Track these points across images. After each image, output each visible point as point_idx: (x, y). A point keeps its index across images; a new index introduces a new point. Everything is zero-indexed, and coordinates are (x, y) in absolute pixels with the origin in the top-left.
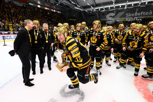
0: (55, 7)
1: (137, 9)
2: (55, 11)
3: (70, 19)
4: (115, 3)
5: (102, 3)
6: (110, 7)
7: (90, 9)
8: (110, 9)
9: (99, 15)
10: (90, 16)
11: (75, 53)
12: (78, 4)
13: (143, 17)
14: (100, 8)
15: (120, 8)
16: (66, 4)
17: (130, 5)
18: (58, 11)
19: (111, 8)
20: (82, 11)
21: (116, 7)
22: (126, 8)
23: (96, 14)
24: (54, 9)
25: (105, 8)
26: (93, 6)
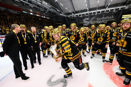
0: (44, 14)
1: (104, 15)
2: (44, 17)
3: (57, 23)
4: (89, 11)
5: (80, 11)
6: (86, 14)
7: (71, 15)
8: (86, 15)
9: (78, 19)
10: (72, 20)
11: (67, 49)
12: (62, 12)
13: (108, 20)
14: (78, 14)
15: (92, 14)
16: (53, 12)
17: (99, 12)
18: (47, 17)
19: (87, 14)
20: (66, 17)
21: (89, 13)
22: (96, 14)
23: (76, 19)
24: (44, 16)
25: (82, 15)
26: (74, 13)
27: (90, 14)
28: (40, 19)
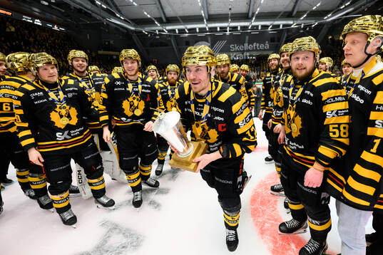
0: (37, 10)
1: (247, 37)
2: (38, 22)
3: (100, 52)
5: (180, 17)
6: (200, 29)
7: (154, 28)
8: (199, 32)
9: (178, 44)
10: (157, 46)
11: (246, 121)
13: (258, 54)
14: (177, 27)
15: (217, 31)
16: (78, 7)
17: (235, 28)
18: (53, 23)
19: (202, 30)
20: (132, 31)
21: (210, 28)
22: (228, 33)
23: (170, 41)
24: (34, 17)
25: (189, 30)
26: (160, 20)
27: (212, 30)
28: (13, 29)
